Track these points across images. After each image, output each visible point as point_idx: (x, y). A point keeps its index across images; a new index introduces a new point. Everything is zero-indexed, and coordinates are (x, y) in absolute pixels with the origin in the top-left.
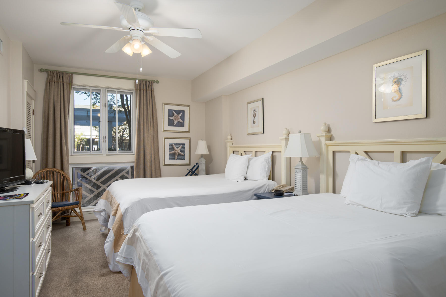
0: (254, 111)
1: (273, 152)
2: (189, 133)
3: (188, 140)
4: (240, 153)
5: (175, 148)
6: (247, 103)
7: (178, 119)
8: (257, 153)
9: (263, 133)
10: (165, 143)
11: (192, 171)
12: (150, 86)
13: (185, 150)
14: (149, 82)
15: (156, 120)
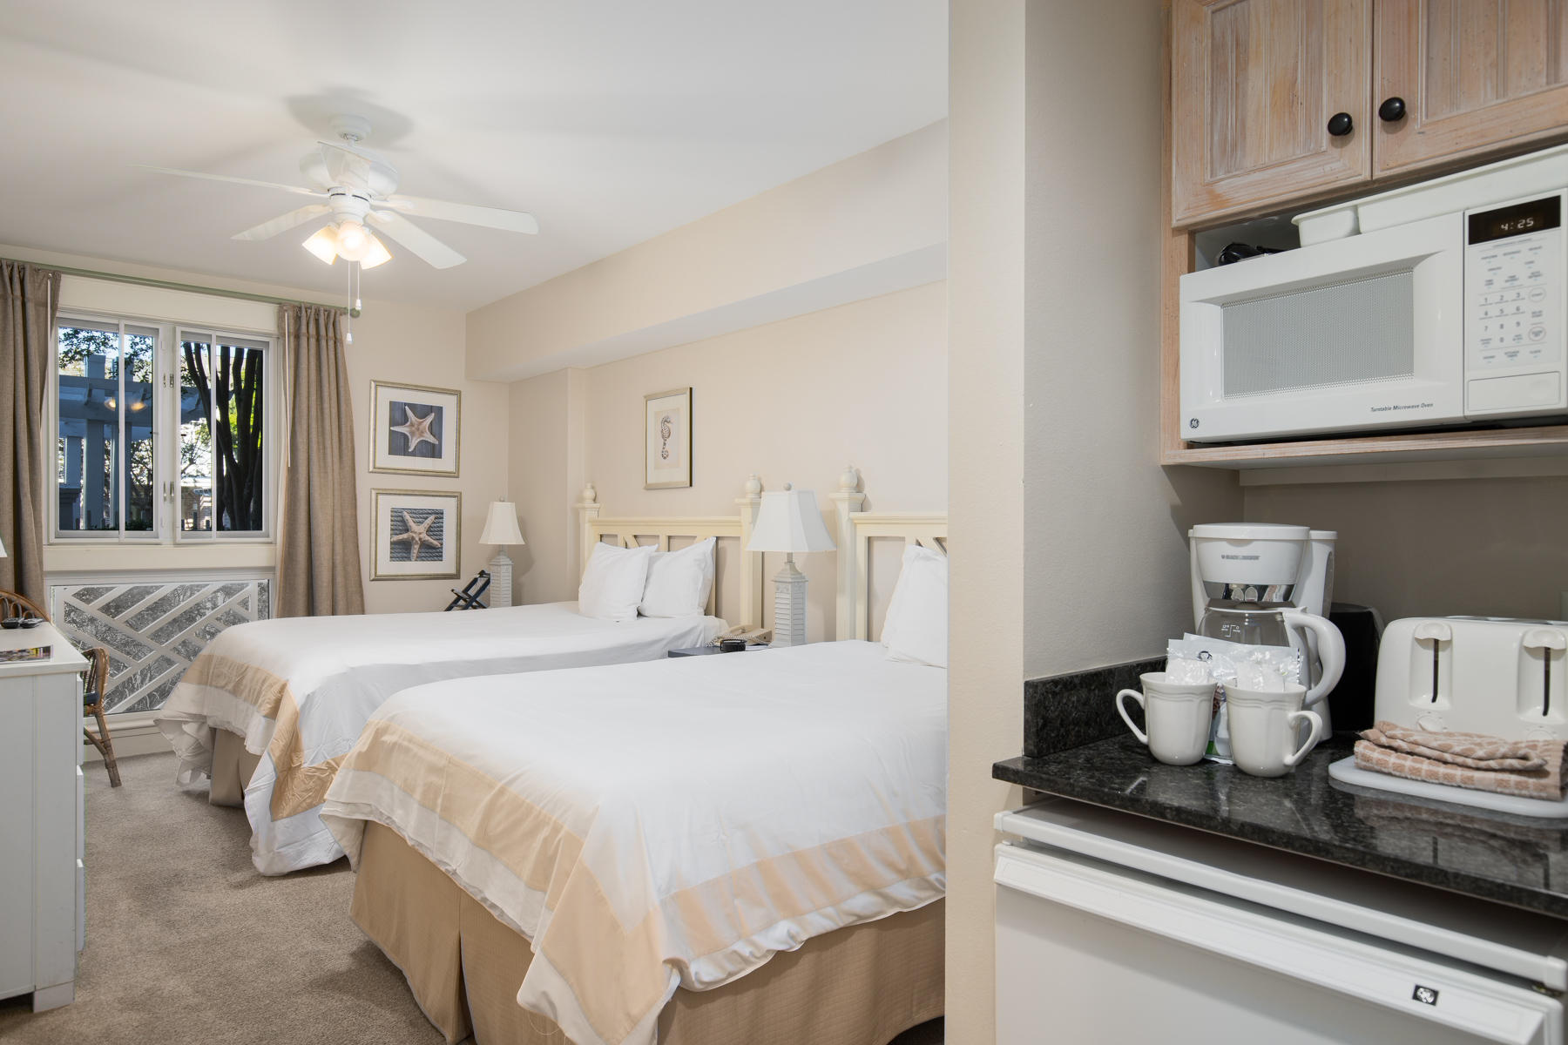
0: (666, 421)
1: (718, 538)
2: (458, 477)
3: (453, 501)
4: (620, 541)
5: (411, 523)
6: (645, 397)
7: (422, 434)
8: (671, 540)
9: (691, 485)
10: (377, 507)
11: (465, 596)
12: (331, 326)
13: (442, 531)
14: (326, 313)
15: (349, 435)
